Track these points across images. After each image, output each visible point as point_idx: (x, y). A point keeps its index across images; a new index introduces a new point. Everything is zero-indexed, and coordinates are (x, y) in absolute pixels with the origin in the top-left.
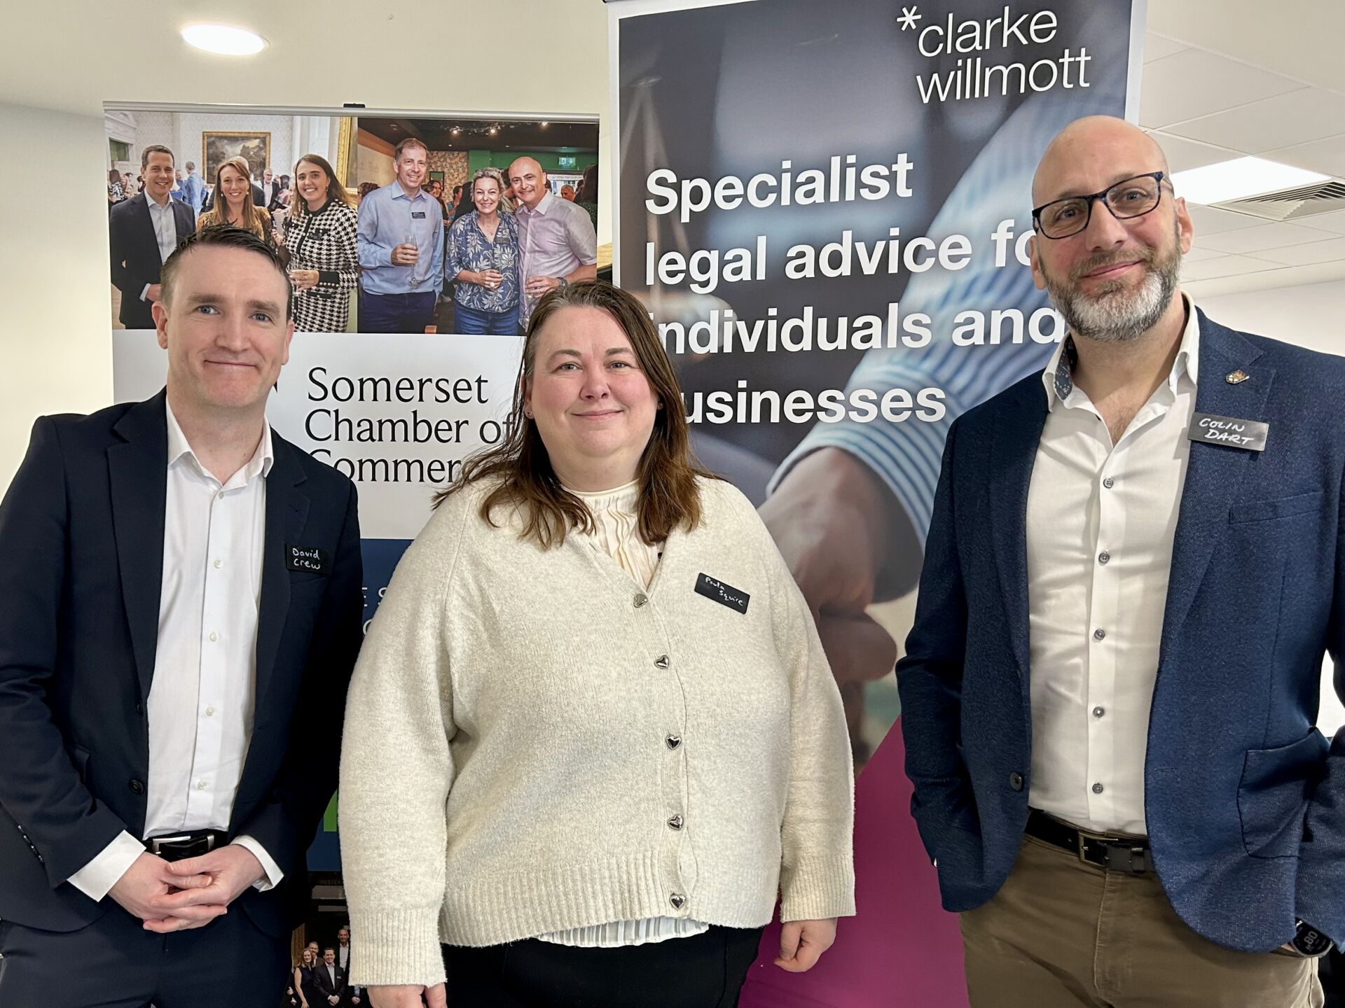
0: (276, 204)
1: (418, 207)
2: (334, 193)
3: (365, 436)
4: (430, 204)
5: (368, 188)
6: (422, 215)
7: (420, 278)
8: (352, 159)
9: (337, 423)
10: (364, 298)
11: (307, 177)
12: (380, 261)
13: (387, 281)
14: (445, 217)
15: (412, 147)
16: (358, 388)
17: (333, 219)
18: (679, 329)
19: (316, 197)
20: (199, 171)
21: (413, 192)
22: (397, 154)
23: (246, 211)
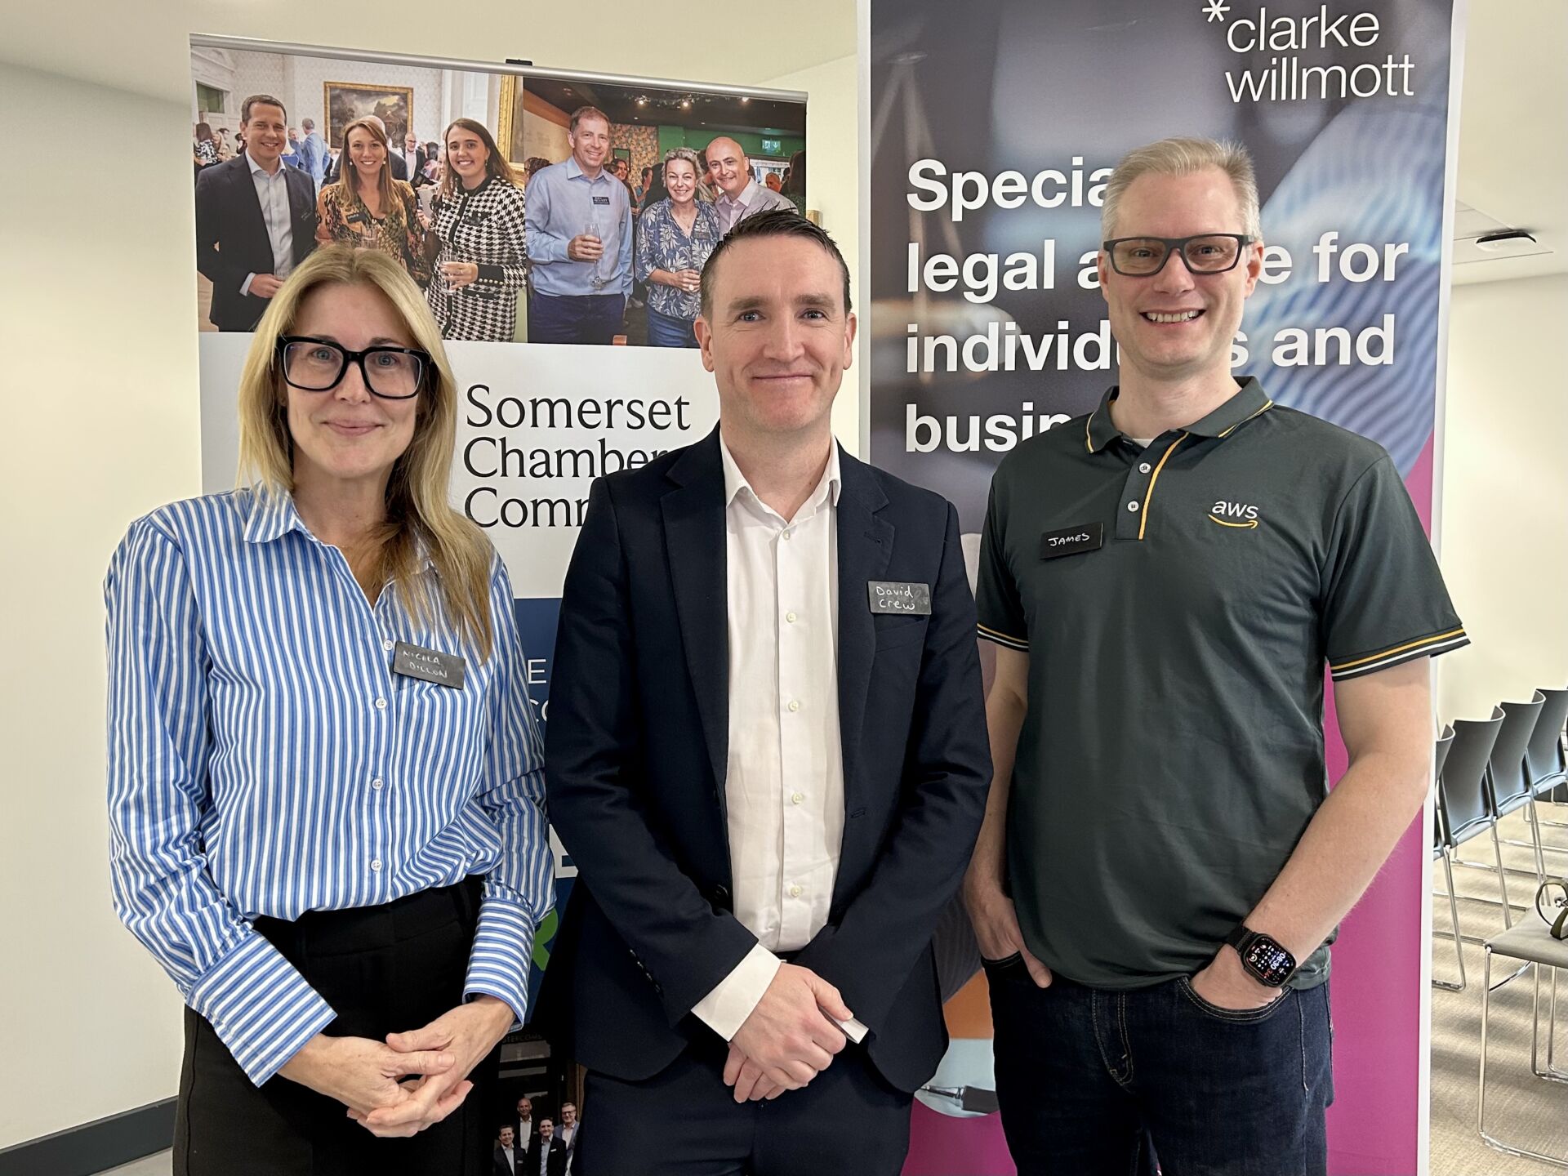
0: (421, 179)
1: (600, 191)
2: (495, 168)
3: (541, 470)
4: (614, 188)
5: (537, 165)
6: (605, 201)
7: (605, 278)
8: (517, 127)
9: (505, 455)
10: (535, 299)
11: (461, 148)
12: (554, 255)
13: (563, 279)
14: (633, 204)
15: (590, 117)
16: (529, 411)
17: (494, 200)
18: (951, 344)
19: (473, 172)
20: (320, 130)
21: (591, 172)
22: (572, 125)
23: (382, 185)
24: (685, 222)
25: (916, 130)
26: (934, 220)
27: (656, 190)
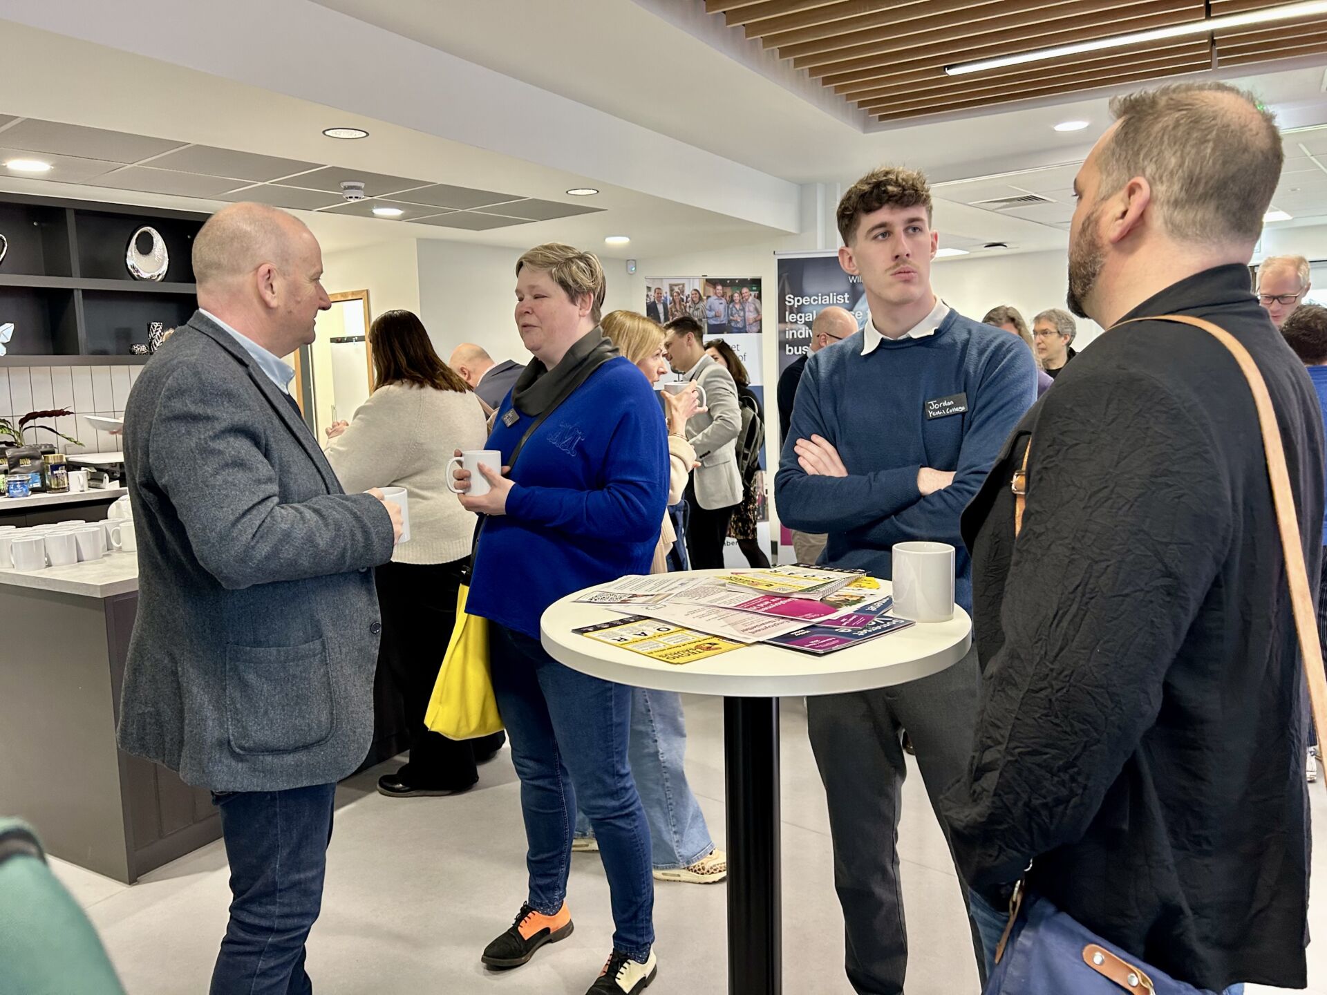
1: (721, 301)
2: (700, 299)
4: (723, 301)
5: (708, 297)
6: (721, 304)
7: (721, 320)
11: (694, 295)
12: (712, 316)
13: (714, 321)
14: (727, 304)
15: (718, 286)
17: (700, 305)
18: (795, 332)
20: (669, 294)
21: (719, 298)
22: (715, 288)
23: (680, 304)
24: (738, 307)
25: (787, 289)
26: (791, 307)
27: (732, 300)
